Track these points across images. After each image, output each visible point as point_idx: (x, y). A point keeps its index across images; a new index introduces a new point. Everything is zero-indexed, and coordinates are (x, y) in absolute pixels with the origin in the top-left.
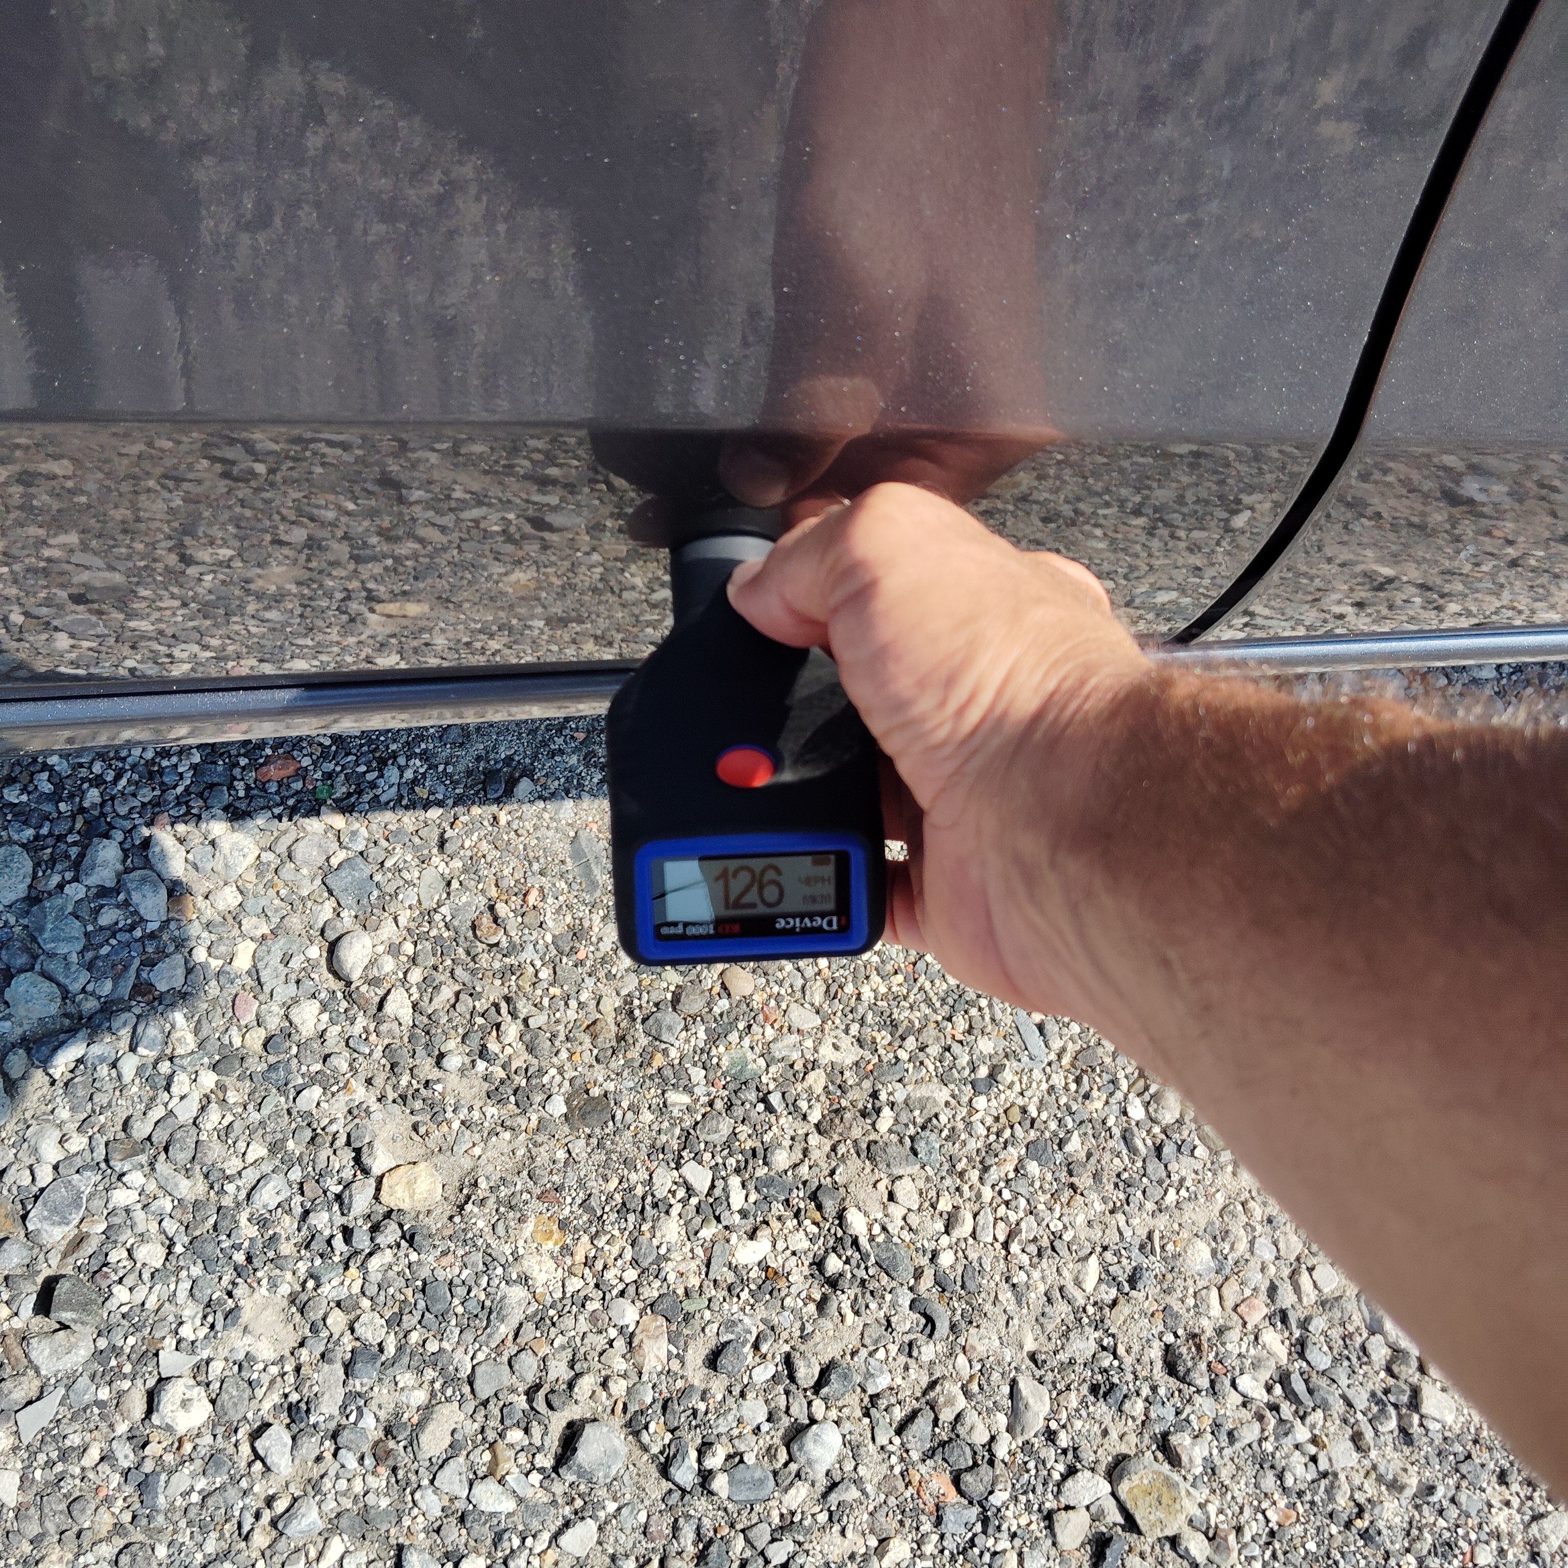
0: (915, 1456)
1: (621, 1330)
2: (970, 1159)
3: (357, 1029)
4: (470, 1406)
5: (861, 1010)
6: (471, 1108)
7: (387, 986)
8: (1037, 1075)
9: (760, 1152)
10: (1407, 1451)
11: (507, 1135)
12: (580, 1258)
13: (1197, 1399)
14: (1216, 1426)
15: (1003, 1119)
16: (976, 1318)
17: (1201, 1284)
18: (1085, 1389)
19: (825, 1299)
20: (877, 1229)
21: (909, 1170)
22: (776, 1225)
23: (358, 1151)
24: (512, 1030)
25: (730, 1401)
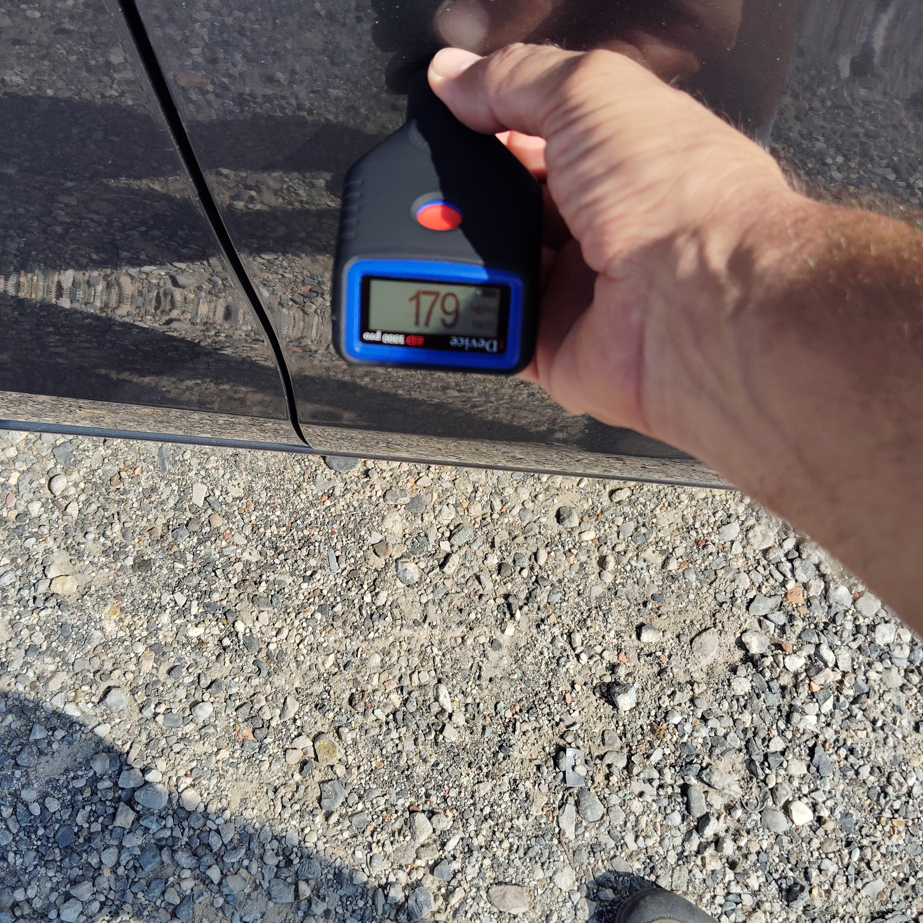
0: (240, 720)
1: (136, 654)
2: (294, 608)
3: (54, 517)
4: (71, 674)
5: (264, 540)
6: (94, 557)
7: (70, 500)
8: (331, 577)
9: (208, 593)
10: (436, 748)
11: (107, 570)
12: (126, 624)
13: (357, 716)
14: (361, 727)
15: (312, 594)
16: (278, 672)
17: (373, 671)
18: (313, 705)
19: (219, 655)
20: (248, 631)
21: (267, 609)
22: (207, 622)
23: (45, 567)
24: (117, 527)
25: (173, 688)
